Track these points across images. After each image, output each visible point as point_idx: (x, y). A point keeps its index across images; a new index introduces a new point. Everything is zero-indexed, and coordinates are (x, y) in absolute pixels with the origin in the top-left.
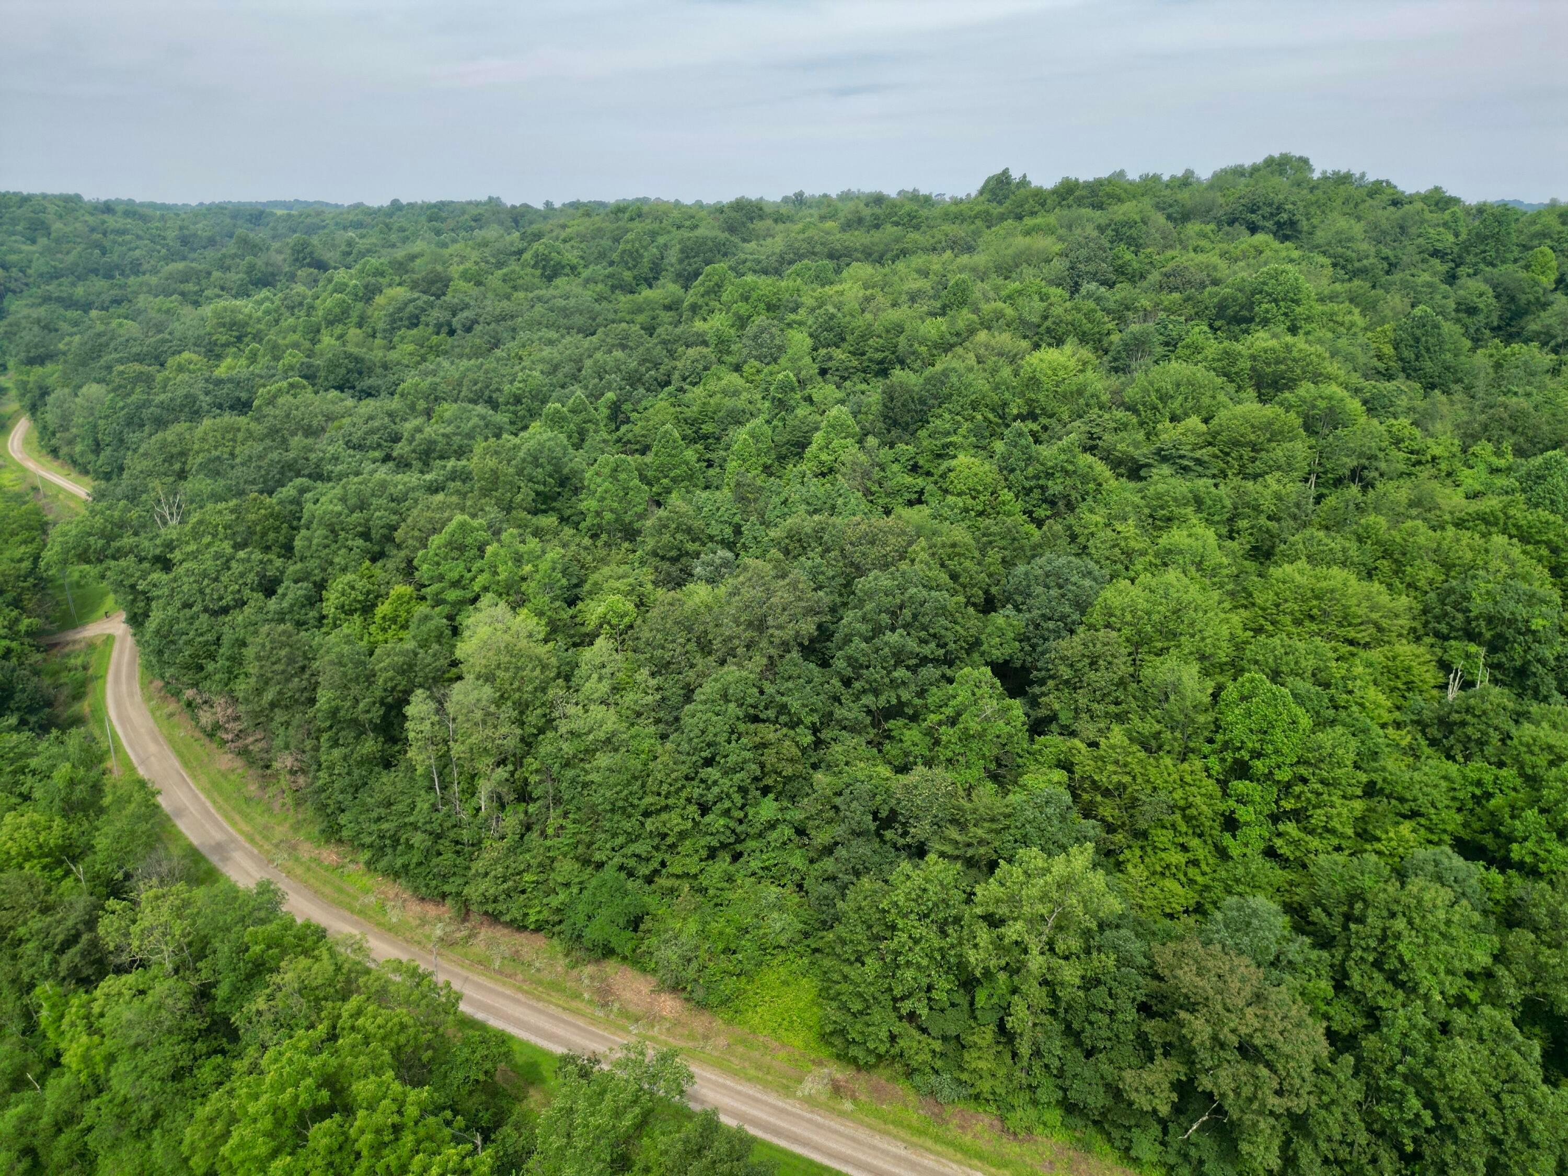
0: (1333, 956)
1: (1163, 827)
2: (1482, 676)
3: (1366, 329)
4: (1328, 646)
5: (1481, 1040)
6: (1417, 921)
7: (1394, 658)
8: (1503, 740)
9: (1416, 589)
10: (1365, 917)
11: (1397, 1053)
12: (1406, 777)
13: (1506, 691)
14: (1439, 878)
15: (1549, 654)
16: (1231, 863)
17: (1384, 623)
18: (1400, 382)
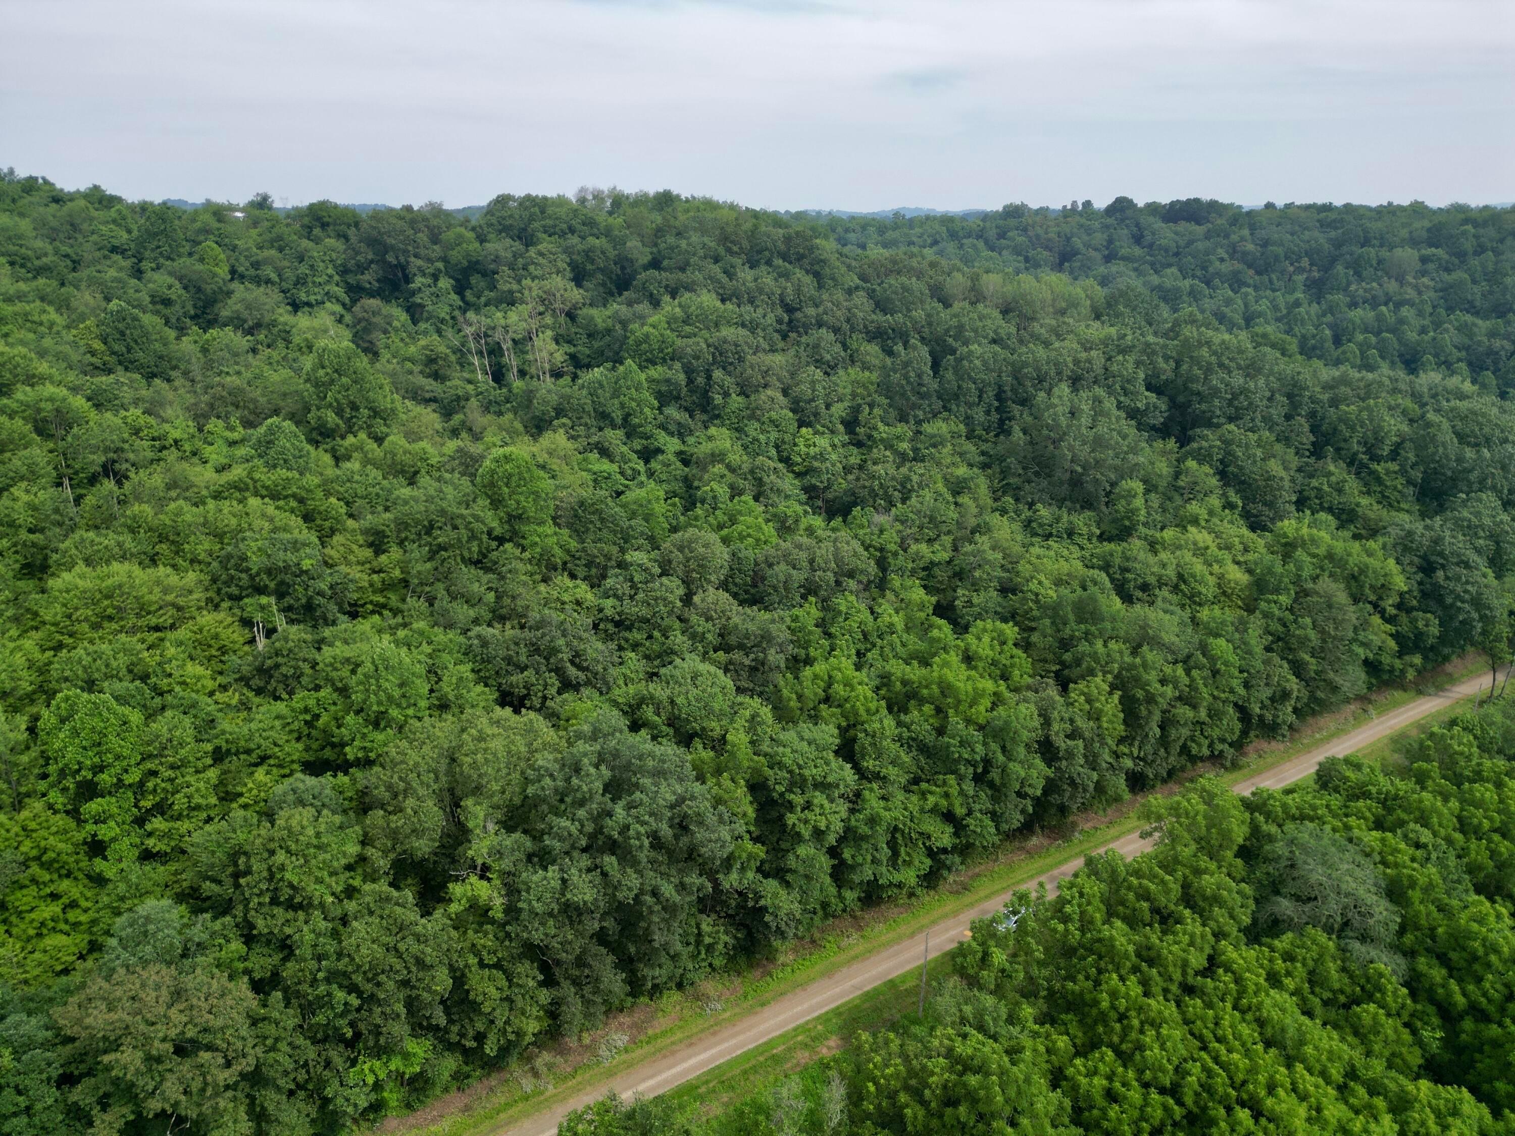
0: (235, 917)
1: (23, 887)
2: (280, 621)
3: (68, 327)
4: (135, 639)
5: (371, 913)
6: (293, 847)
7: (201, 630)
8: (313, 667)
9: (200, 562)
10: (250, 867)
11: (313, 964)
12: (245, 731)
13: (302, 626)
14: (301, 803)
15: (323, 586)
16: (110, 886)
17: (181, 601)
18: (121, 376)
